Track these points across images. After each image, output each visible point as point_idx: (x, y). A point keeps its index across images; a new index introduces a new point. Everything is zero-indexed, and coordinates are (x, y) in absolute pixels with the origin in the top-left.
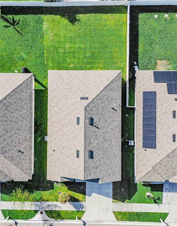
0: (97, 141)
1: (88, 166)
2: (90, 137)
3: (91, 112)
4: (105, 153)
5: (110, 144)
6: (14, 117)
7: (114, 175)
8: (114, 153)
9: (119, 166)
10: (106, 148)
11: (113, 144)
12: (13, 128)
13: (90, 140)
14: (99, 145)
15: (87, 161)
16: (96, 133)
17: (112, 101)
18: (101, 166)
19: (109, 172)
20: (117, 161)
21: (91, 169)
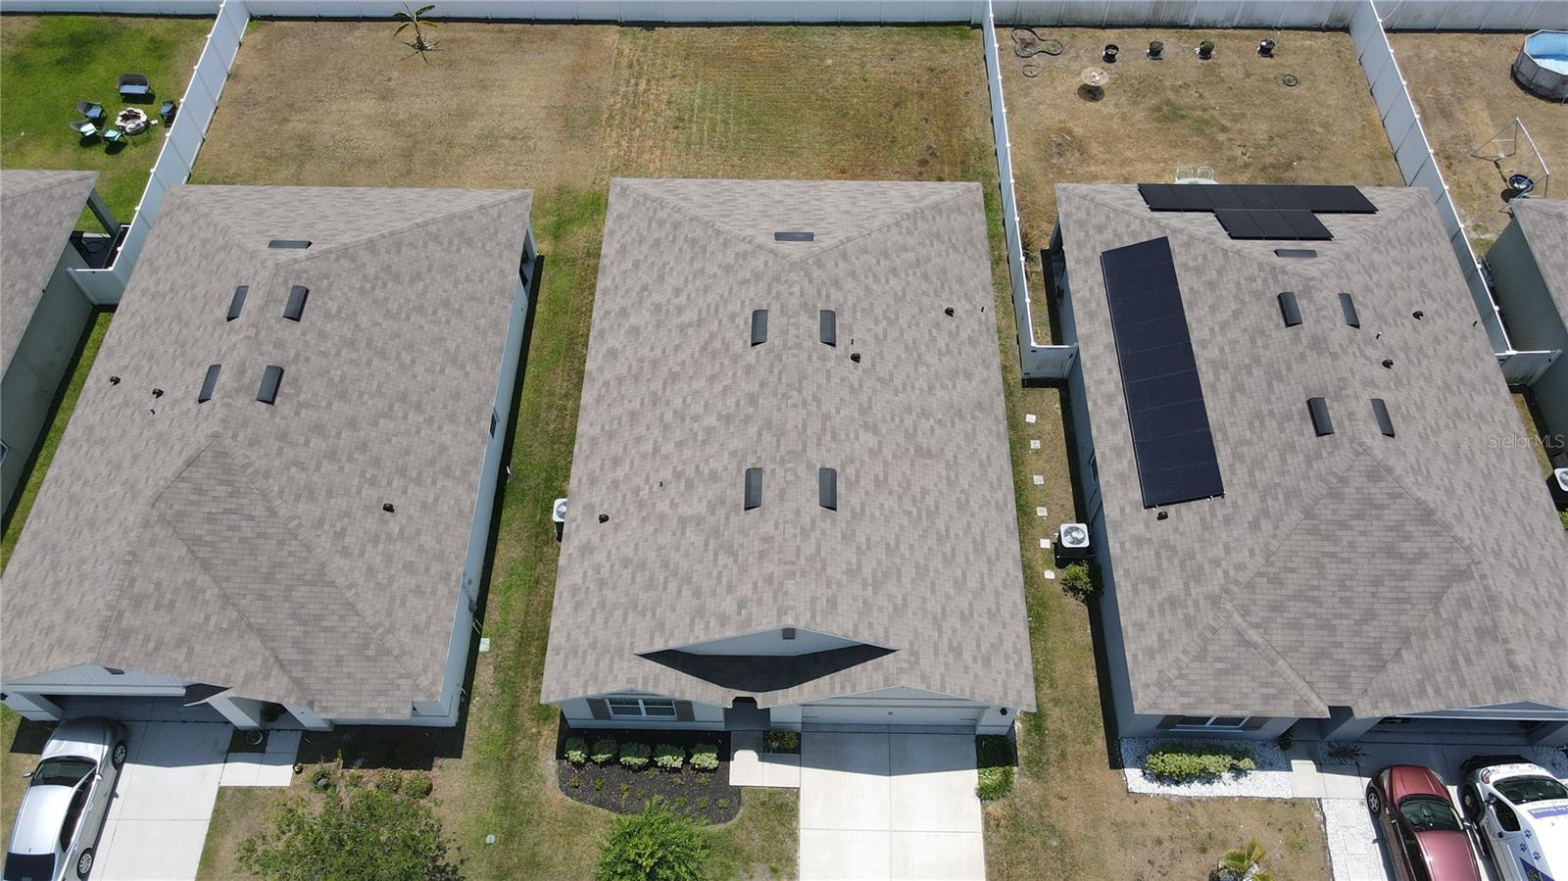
0: (869, 440)
1: (818, 550)
2: (828, 406)
3: (835, 294)
4: (919, 514)
5: (950, 483)
6: (398, 336)
7: (987, 662)
8: (976, 531)
9: (1012, 616)
10: (924, 492)
11: (964, 483)
12: (380, 387)
13: (826, 417)
14: (886, 463)
15: (813, 520)
16: (863, 398)
17: (943, 285)
18: (899, 580)
19: (954, 631)
20: (998, 582)
21: (835, 571)
